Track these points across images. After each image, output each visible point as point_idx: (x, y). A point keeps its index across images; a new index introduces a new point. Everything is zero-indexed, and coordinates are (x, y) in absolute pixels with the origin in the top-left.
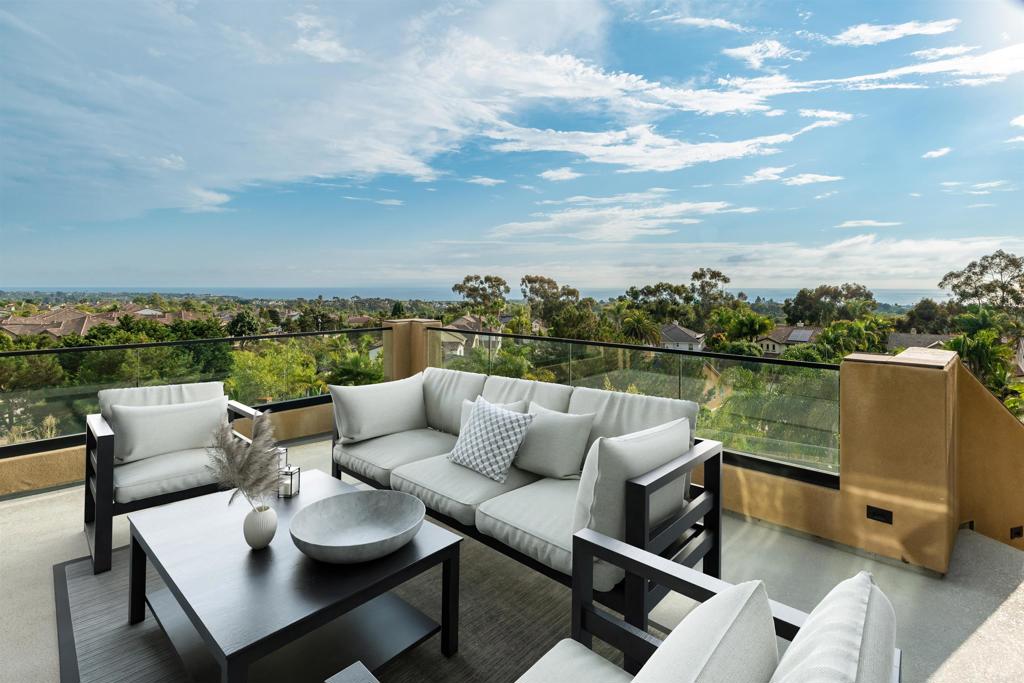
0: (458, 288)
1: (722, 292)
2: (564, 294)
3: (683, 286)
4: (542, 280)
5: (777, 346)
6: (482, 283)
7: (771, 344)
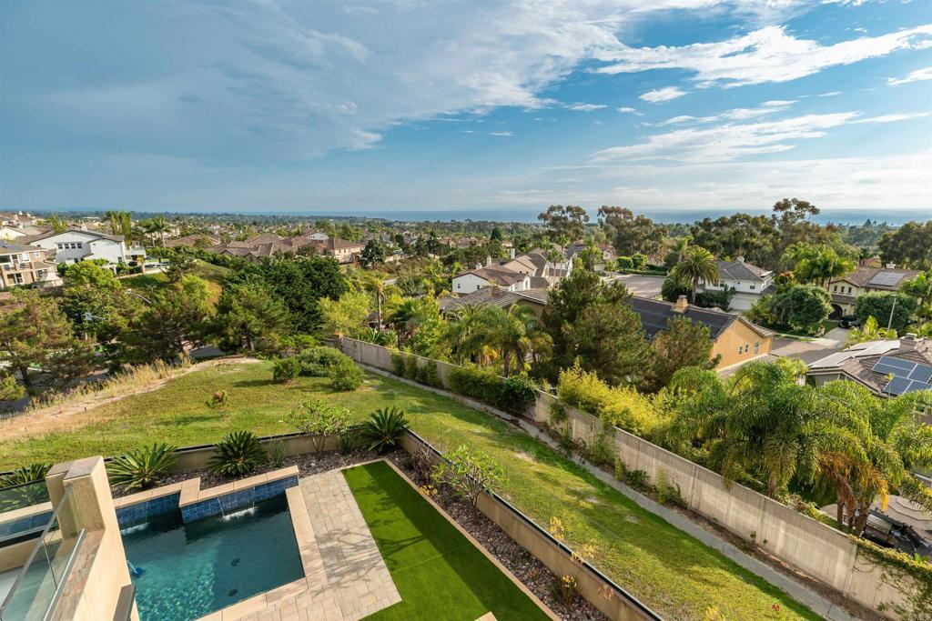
0: (542, 216)
1: (808, 223)
2: (637, 224)
3: (762, 217)
4: (618, 211)
5: (854, 289)
6: (563, 212)
7: (847, 287)
